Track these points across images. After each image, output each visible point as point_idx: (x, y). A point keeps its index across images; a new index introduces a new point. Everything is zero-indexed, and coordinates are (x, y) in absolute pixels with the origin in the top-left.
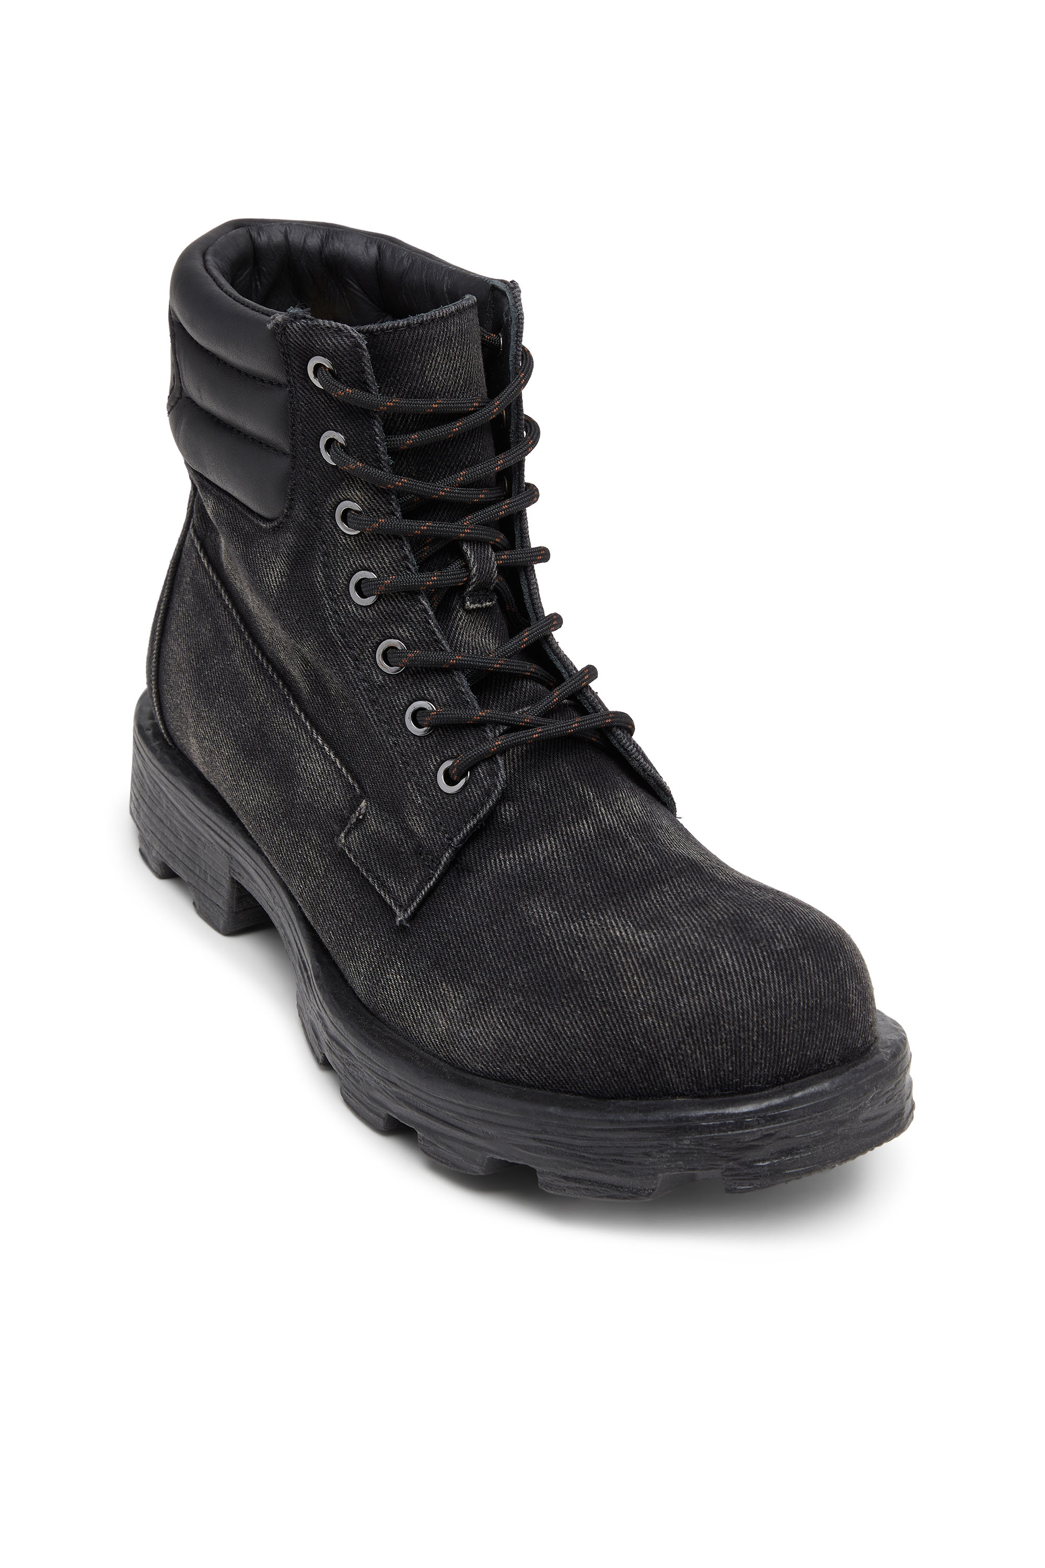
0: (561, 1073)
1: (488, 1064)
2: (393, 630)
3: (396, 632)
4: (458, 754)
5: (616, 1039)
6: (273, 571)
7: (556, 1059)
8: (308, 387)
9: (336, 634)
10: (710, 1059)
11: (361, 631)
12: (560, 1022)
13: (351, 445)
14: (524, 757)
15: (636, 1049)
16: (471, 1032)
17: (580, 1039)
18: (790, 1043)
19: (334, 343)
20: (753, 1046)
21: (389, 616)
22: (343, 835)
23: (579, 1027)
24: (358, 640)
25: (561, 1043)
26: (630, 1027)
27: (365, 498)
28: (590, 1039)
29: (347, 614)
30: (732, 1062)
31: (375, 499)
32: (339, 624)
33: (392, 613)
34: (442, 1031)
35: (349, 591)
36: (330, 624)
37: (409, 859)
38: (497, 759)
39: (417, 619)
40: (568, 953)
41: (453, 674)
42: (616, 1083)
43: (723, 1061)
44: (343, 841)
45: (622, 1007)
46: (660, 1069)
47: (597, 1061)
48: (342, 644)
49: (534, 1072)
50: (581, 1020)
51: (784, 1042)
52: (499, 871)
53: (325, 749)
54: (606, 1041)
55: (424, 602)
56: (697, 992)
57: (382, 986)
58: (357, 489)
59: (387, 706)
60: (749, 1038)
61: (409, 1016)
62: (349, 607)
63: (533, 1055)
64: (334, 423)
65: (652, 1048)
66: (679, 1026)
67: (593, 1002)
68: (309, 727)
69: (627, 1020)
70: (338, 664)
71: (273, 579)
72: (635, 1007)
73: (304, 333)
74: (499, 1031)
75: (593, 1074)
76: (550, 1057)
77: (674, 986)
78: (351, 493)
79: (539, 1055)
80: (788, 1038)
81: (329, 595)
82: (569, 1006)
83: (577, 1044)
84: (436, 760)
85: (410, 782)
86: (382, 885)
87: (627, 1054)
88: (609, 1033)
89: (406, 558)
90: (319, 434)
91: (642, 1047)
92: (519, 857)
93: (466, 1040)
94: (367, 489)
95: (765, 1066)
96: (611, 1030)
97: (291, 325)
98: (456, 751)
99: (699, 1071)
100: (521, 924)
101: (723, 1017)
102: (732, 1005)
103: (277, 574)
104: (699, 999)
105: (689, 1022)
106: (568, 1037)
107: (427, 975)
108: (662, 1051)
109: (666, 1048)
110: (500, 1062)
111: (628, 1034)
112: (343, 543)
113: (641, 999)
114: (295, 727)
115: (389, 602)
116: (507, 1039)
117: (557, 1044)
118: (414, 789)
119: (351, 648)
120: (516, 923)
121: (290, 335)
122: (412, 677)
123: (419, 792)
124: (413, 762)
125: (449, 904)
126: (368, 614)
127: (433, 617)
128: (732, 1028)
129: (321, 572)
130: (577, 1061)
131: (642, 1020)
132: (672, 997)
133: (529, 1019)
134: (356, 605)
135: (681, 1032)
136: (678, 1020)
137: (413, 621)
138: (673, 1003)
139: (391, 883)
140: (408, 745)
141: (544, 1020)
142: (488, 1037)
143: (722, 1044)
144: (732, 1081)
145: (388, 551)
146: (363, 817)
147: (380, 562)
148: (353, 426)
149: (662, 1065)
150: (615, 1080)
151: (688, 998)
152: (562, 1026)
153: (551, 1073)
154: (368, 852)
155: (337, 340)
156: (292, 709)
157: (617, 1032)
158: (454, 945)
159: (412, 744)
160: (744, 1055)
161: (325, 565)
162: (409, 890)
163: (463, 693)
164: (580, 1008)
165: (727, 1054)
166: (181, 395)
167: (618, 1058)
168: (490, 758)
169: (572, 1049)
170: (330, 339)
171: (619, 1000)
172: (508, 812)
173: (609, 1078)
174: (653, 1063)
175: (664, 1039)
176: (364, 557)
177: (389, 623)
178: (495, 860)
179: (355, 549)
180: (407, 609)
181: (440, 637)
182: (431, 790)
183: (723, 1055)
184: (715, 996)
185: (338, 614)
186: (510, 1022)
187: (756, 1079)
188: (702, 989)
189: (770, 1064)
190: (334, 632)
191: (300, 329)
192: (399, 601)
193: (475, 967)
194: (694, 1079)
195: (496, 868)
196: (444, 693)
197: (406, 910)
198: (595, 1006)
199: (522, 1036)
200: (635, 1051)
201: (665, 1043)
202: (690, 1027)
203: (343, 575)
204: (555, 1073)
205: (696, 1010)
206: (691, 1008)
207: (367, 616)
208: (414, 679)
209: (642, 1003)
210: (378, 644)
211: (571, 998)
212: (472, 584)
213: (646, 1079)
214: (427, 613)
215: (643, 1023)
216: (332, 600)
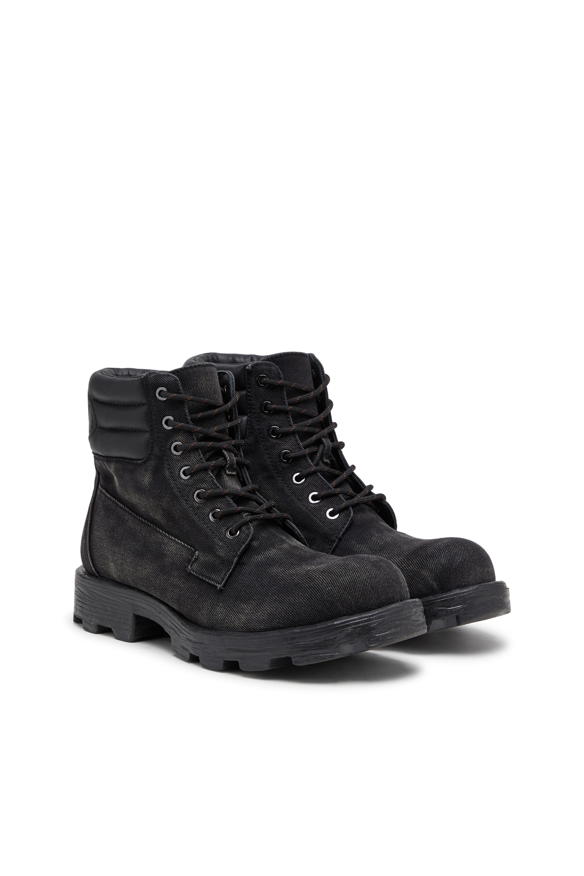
0: (296, 618)
1: (265, 625)
2: (200, 486)
3: (202, 486)
4: (233, 525)
5: (317, 599)
6: (146, 478)
7: (294, 613)
8: (157, 401)
9: (177, 492)
10: (354, 598)
11: (187, 489)
12: (293, 599)
13: (176, 419)
14: (258, 526)
15: (325, 600)
16: (257, 615)
17: (302, 603)
18: (382, 591)
19: (167, 380)
20: (369, 592)
21: (198, 481)
22: (189, 566)
23: (301, 598)
24: (186, 493)
25: (295, 606)
26: (322, 593)
27: (183, 439)
28: (306, 601)
29: (180, 484)
30: (362, 599)
31: (188, 438)
32: (178, 488)
33: (199, 479)
34: (244, 621)
35: (180, 475)
36: (174, 489)
37: (219, 566)
38: (249, 524)
39: (209, 480)
40: (291, 578)
41: (226, 498)
42: (319, 616)
43: (359, 599)
44: (190, 568)
45: (317, 587)
46: (335, 606)
47: (310, 609)
48: (180, 495)
49: (285, 621)
50: (302, 596)
51: (380, 590)
52: (256, 562)
53: (176, 540)
54: (313, 600)
55: (211, 474)
56: (346, 575)
57: (215, 615)
58: (180, 436)
59: (201, 514)
60: (367, 589)
61: (228, 621)
62: (181, 481)
63: (284, 615)
64: (168, 413)
65: (332, 598)
66: (341, 588)
67: (305, 588)
68: (167, 535)
69: (320, 591)
70: (179, 504)
71: (146, 481)
72: (323, 585)
73: (155, 378)
74: (269, 610)
75: (309, 614)
76: (291, 613)
77: (336, 575)
78: (177, 438)
79: (286, 614)
80: (381, 589)
81: (172, 479)
82: (296, 593)
83: (301, 605)
84: (225, 529)
85: (216, 538)
86: (209, 578)
87: (322, 603)
88: (314, 597)
89: (201, 459)
90: (162, 417)
91: (328, 599)
92: (263, 556)
93: (255, 619)
94: (184, 435)
95: (375, 599)
96: (315, 596)
97: (150, 376)
98: (232, 524)
99: (351, 604)
100: (269, 575)
101: (357, 582)
102: (359, 578)
103: (148, 479)
104: (347, 577)
105: (344, 586)
106: (297, 603)
107: (233, 604)
108: (336, 598)
109: (337, 597)
110: (271, 622)
111: (321, 595)
112: (176, 458)
113: (325, 582)
114: (161, 537)
115: (197, 475)
116: (273, 613)
117: (293, 607)
118: (218, 541)
119: (183, 497)
120: (267, 576)
121: (149, 380)
122: (210, 501)
123: (220, 541)
124: (215, 531)
125: (239, 577)
126: (189, 481)
127: (215, 479)
128: (361, 586)
129: (168, 471)
130: (302, 611)
131: (326, 589)
132: (336, 579)
133: (280, 602)
134: (184, 480)
135: (342, 590)
136: (340, 586)
137: (208, 481)
138: (337, 580)
139: (213, 576)
140: (212, 526)
141: (287, 600)
142: (264, 614)
143: (358, 592)
144: (363, 606)
145: (195, 457)
146: (197, 557)
147: (192, 462)
148: (176, 412)
149: (336, 604)
150: (318, 615)
151: (343, 578)
152: (294, 600)
153: (292, 620)
154: (201, 569)
155: (168, 378)
156: (159, 532)
157: (317, 596)
158: (243, 590)
159: (214, 525)
160: (367, 596)
161: (169, 469)
162: (221, 576)
163: (231, 504)
164: (301, 592)
165: (360, 596)
166: (96, 427)
167: (319, 605)
168: (246, 523)
169: (300, 607)
170: (166, 379)
171: (316, 585)
172: (255, 543)
173: (316, 614)
174: (333, 604)
175: (336, 594)
176: (185, 462)
177: (198, 483)
178: (254, 559)
179: (181, 460)
180: (205, 477)
181: (219, 485)
182: (225, 539)
183: (359, 596)
184: (352, 576)
185: (177, 485)
186: (273, 606)
187: (372, 605)
188: (347, 574)
189: (376, 598)
190: (176, 492)
191: (153, 377)
192: (201, 474)
193: (253, 594)
194: (349, 607)
195: (255, 561)
196: (224, 505)
197: (222, 583)
198: (307, 590)
199: (278, 609)
200: (325, 601)
201: (336, 595)
202: (345, 588)
203: (177, 470)
204: (294, 619)
205: (346, 581)
206: (344, 581)
207: (189, 482)
208: (211, 502)
209: (325, 584)
210: (195, 492)
211: (296, 590)
212: (228, 464)
213: (331, 611)
214: (212, 477)
215: (327, 590)
216: (173, 480)
